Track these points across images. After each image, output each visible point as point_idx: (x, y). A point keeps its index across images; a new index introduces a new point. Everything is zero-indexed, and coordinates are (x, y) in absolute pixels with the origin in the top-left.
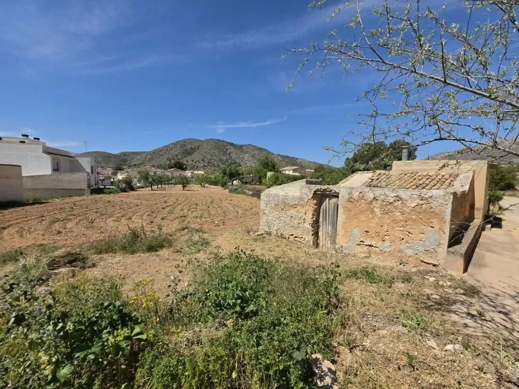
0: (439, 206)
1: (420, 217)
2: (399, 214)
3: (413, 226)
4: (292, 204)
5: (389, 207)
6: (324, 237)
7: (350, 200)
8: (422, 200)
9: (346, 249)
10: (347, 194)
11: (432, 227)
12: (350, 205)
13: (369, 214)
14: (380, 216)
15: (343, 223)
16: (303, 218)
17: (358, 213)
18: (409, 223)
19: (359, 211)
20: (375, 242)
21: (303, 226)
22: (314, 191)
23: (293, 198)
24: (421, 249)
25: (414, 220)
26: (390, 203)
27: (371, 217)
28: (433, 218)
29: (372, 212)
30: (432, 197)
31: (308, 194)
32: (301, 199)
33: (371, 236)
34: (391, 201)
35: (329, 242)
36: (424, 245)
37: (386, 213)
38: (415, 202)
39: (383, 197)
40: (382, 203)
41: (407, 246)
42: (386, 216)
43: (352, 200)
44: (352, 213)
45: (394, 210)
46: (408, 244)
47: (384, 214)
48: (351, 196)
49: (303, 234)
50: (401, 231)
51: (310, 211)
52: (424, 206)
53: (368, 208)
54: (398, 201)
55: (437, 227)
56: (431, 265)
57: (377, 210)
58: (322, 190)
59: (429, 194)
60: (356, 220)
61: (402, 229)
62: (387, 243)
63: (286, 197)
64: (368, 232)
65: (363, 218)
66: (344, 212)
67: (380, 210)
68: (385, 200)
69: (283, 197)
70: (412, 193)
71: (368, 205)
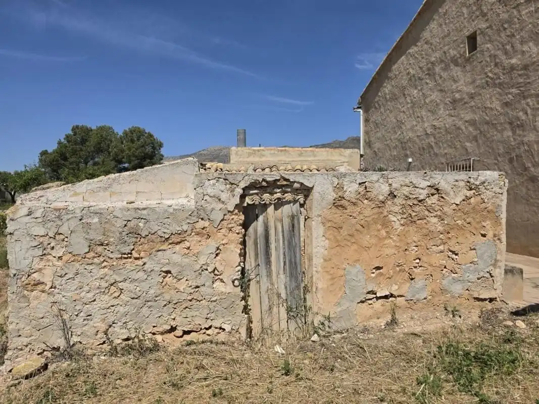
0: (493, 197)
1: (468, 220)
2: (435, 220)
3: (459, 240)
4: (165, 231)
5: (417, 209)
6: (265, 307)
7: (339, 204)
8: (471, 189)
9: (339, 318)
10: (331, 189)
11: (484, 236)
12: (337, 216)
13: (379, 230)
14: (402, 231)
15: (325, 260)
16: (210, 269)
17: (357, 230)
18: (452, 234)
19: (359, 227)
20: (396, 287)
21: (210, 291)
22: (243, 189)
23: (173, 214)
24: (473, 277)
25: (461, 228)
26: (420, 201)
27: (385, 234)
28: (485, 219)
29: (386, 223)
30: (484, 182)
31: (224, 196)
32: (200, 213)
33: (388, 276)
34: (422, 197)
35: (283, 311)
36: (475, 270)
37: (411, 221)
38: (461, 194)
39: (407, 189)
40: (404, 202)
41: (453, 279)
42: (412, 229)
43: (343, 202)
44: (344, 232)
45: (427, 213)
46: (453, 275)
47: (408, 225)
48: (340, 194)
49: (212, 316)
50: (442, 252)
51: (232, 246)
52: (472, 200)
53: (376, 216)
54: (433, 195)
55: (490, 234)
56: (487, 302)
57: (395, 219)
58: (264, 184)
59: (482, 178)
60: (355, 247)
61: (441, 248)
62: (419, 283)
63: (140, 214)
64: (381, 268)
65: (367, 239)
66: (325, 232)
67: (399, 217)
68: (411, 196)
69: (129, 215)
70: (456, 178)
71: (376, 210)
